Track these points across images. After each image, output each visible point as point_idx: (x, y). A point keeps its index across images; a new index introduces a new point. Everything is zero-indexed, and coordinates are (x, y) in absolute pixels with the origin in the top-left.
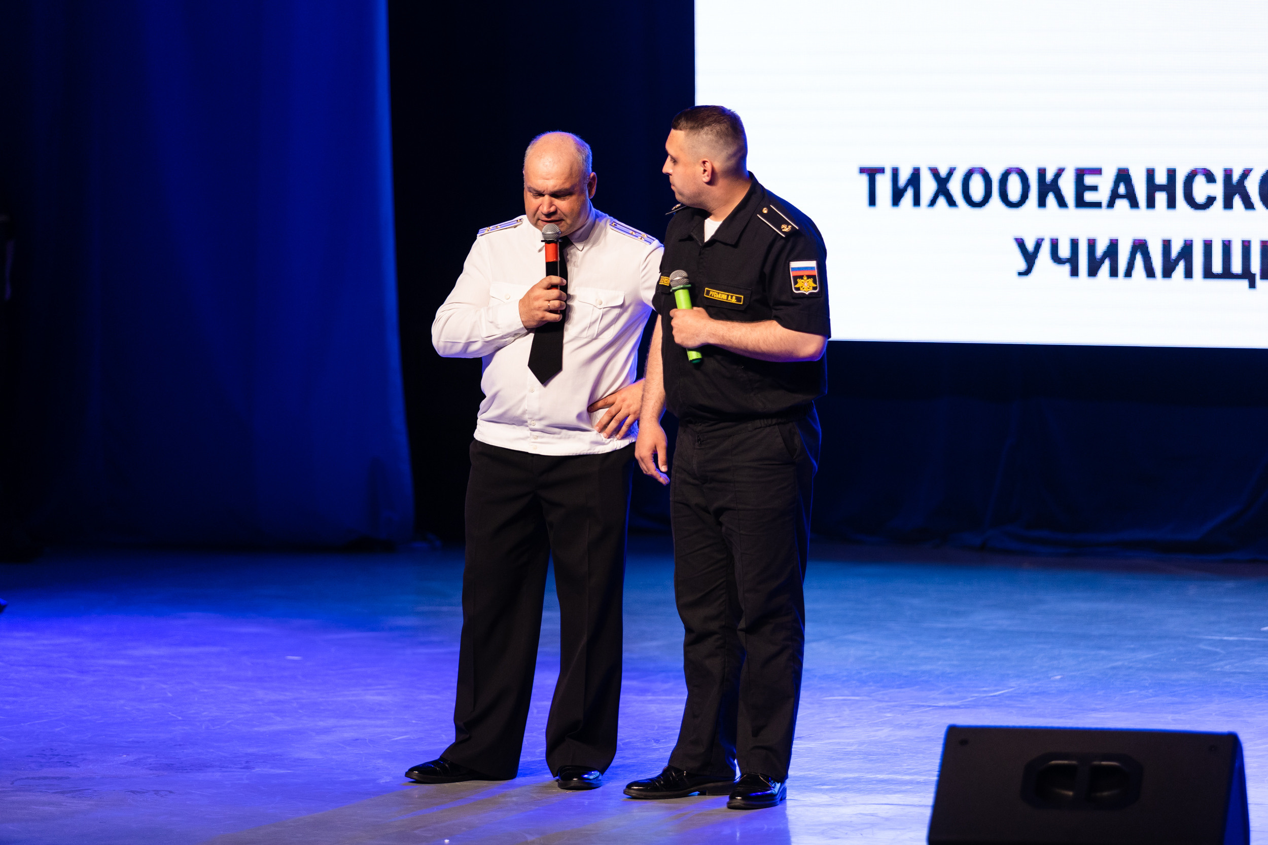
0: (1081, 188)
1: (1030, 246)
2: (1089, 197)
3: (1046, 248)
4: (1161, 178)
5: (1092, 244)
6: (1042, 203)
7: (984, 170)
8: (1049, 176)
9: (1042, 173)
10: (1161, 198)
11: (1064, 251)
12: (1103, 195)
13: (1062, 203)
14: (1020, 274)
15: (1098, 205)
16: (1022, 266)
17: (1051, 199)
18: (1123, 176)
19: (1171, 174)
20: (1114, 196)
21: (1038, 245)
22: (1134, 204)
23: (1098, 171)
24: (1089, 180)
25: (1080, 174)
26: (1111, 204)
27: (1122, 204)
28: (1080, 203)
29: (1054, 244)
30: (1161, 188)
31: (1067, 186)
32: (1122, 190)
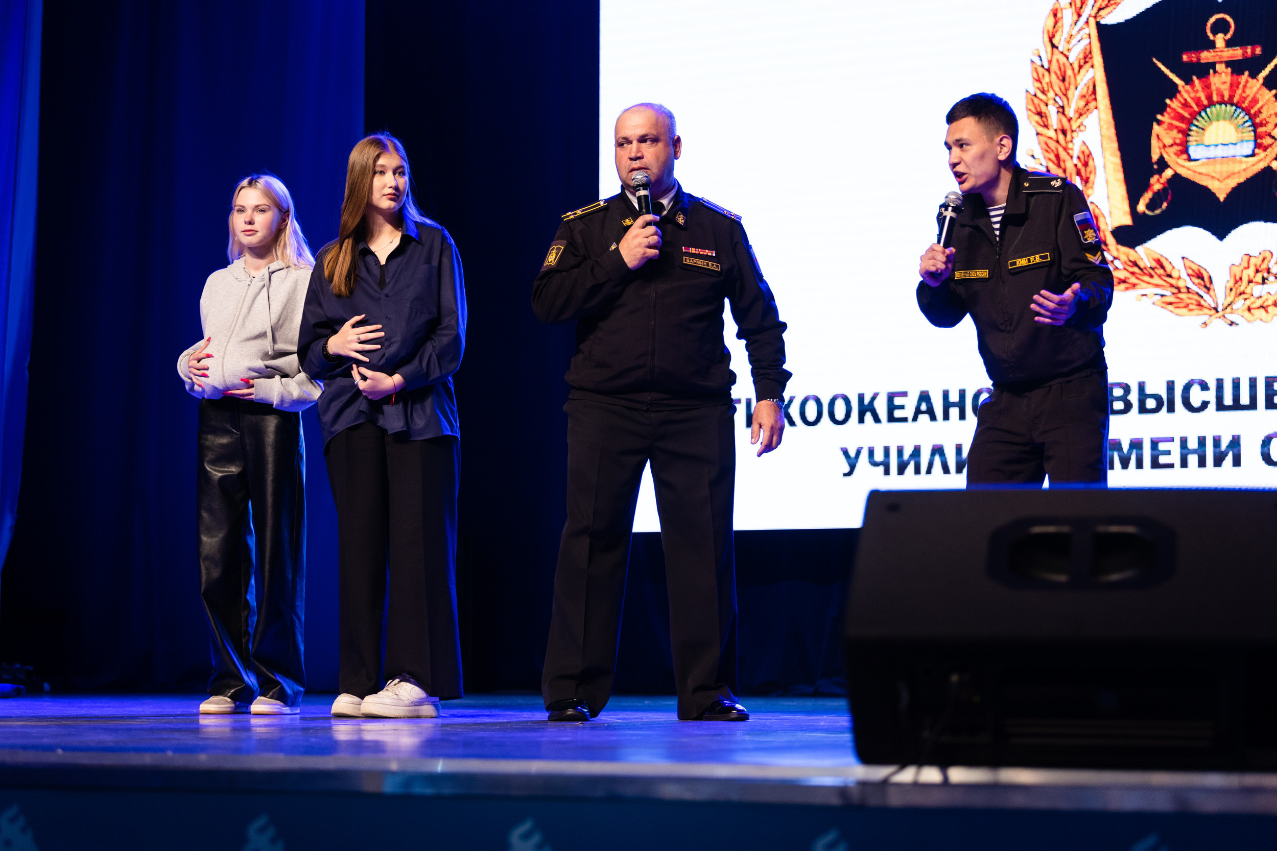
0: (891, 408)
1: (852, 454)
2: (898, 414)
3: (864, 455)
4: (954, 397)
5: (900, 451)
6: (861, 420)
7: (817, 397)
8: (867, 400)
9: (861, 397)
10: (954, 412)
11: (879, 456)
12: (909, 412)
13: (877, 419)
14: (845, 475)
15: (904, 420)
16: (847, 469)
17: (868, 416)
18: (924, 397)
19: (962, 394)
20: (918, 412)
21: (858, 453)
22: (933, 418)
23: (904, 394)
24: (898, 401)
25: (891, 397)
26: (915, 419)
27: (924, 418)
28: (891, 419)
29: (871, 452)
30: (954, 405)
31: (881, 407)
32: (924, 407)
